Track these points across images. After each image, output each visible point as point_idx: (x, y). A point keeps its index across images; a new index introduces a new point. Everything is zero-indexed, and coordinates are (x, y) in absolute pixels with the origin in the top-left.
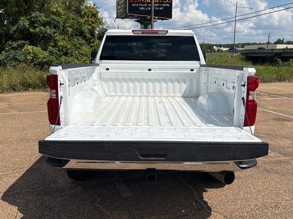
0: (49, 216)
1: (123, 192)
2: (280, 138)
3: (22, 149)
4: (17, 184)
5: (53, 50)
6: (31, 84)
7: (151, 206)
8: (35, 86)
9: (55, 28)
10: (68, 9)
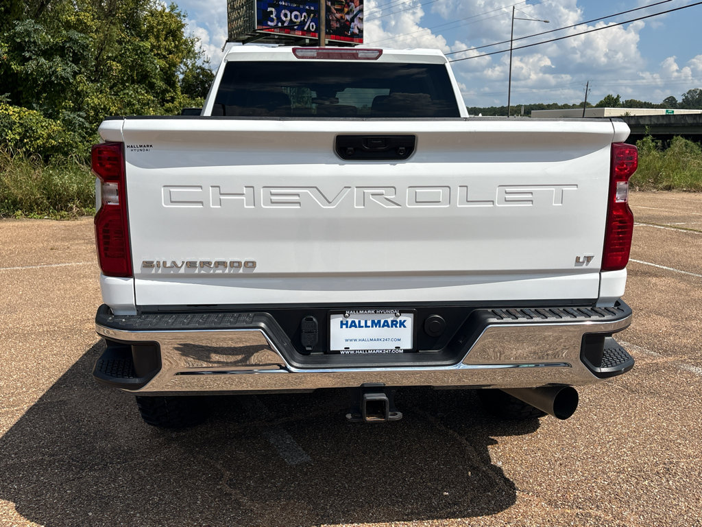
0: (101, 520)
1: (287, 453)
2: (644, 314)
3: (12, 357)
4: (6, 444)
5: (74, 118)
6: (21, 199)
7: (364, 484)
8: (31, 206)
9: (75, 61)
10: (106, 17)
